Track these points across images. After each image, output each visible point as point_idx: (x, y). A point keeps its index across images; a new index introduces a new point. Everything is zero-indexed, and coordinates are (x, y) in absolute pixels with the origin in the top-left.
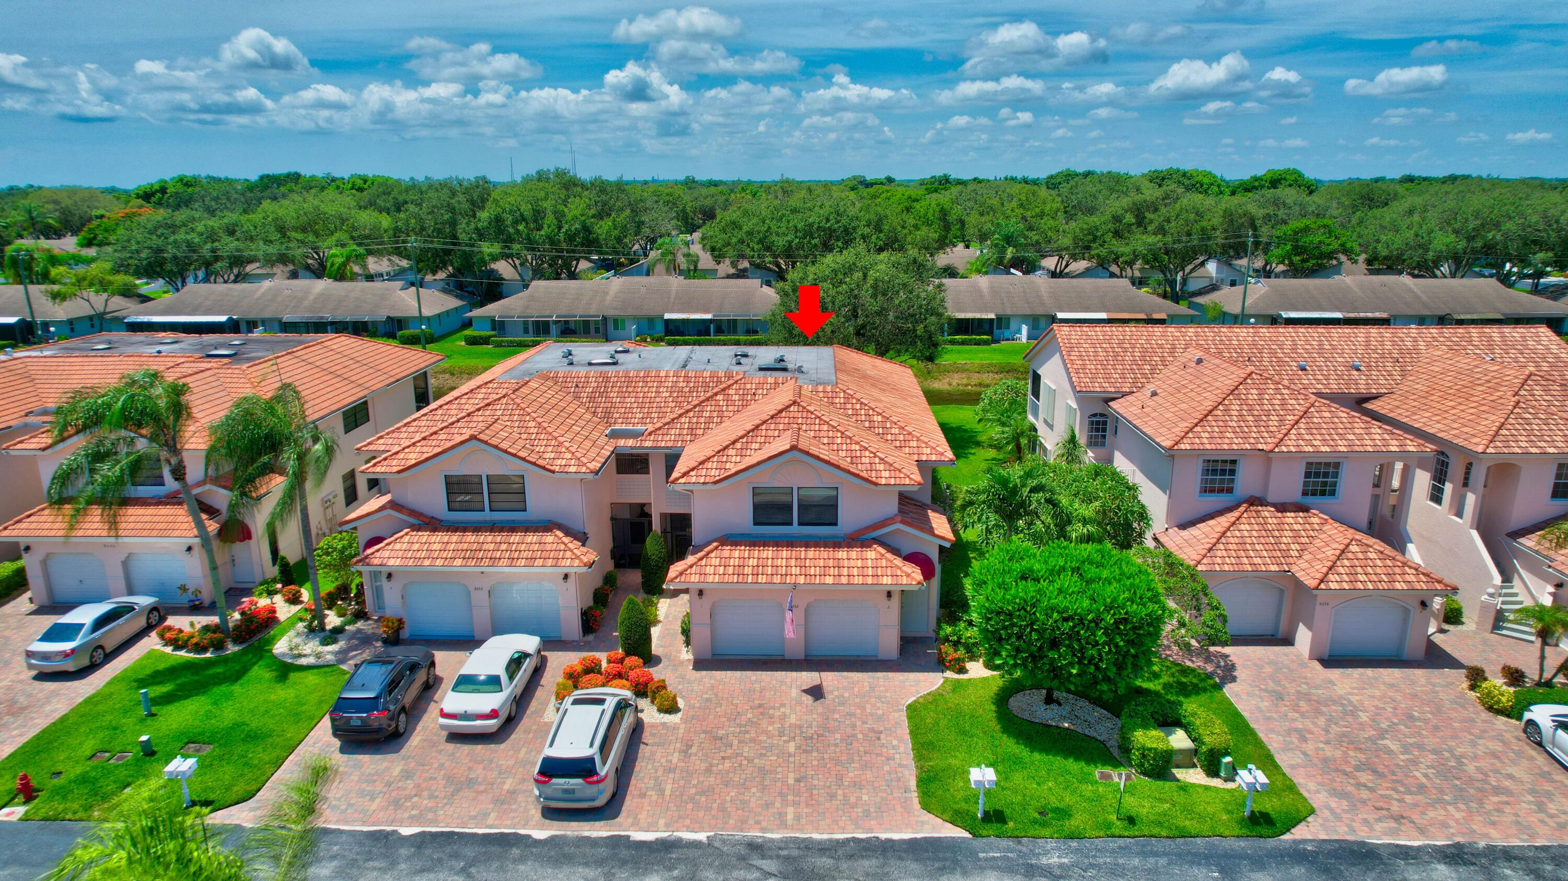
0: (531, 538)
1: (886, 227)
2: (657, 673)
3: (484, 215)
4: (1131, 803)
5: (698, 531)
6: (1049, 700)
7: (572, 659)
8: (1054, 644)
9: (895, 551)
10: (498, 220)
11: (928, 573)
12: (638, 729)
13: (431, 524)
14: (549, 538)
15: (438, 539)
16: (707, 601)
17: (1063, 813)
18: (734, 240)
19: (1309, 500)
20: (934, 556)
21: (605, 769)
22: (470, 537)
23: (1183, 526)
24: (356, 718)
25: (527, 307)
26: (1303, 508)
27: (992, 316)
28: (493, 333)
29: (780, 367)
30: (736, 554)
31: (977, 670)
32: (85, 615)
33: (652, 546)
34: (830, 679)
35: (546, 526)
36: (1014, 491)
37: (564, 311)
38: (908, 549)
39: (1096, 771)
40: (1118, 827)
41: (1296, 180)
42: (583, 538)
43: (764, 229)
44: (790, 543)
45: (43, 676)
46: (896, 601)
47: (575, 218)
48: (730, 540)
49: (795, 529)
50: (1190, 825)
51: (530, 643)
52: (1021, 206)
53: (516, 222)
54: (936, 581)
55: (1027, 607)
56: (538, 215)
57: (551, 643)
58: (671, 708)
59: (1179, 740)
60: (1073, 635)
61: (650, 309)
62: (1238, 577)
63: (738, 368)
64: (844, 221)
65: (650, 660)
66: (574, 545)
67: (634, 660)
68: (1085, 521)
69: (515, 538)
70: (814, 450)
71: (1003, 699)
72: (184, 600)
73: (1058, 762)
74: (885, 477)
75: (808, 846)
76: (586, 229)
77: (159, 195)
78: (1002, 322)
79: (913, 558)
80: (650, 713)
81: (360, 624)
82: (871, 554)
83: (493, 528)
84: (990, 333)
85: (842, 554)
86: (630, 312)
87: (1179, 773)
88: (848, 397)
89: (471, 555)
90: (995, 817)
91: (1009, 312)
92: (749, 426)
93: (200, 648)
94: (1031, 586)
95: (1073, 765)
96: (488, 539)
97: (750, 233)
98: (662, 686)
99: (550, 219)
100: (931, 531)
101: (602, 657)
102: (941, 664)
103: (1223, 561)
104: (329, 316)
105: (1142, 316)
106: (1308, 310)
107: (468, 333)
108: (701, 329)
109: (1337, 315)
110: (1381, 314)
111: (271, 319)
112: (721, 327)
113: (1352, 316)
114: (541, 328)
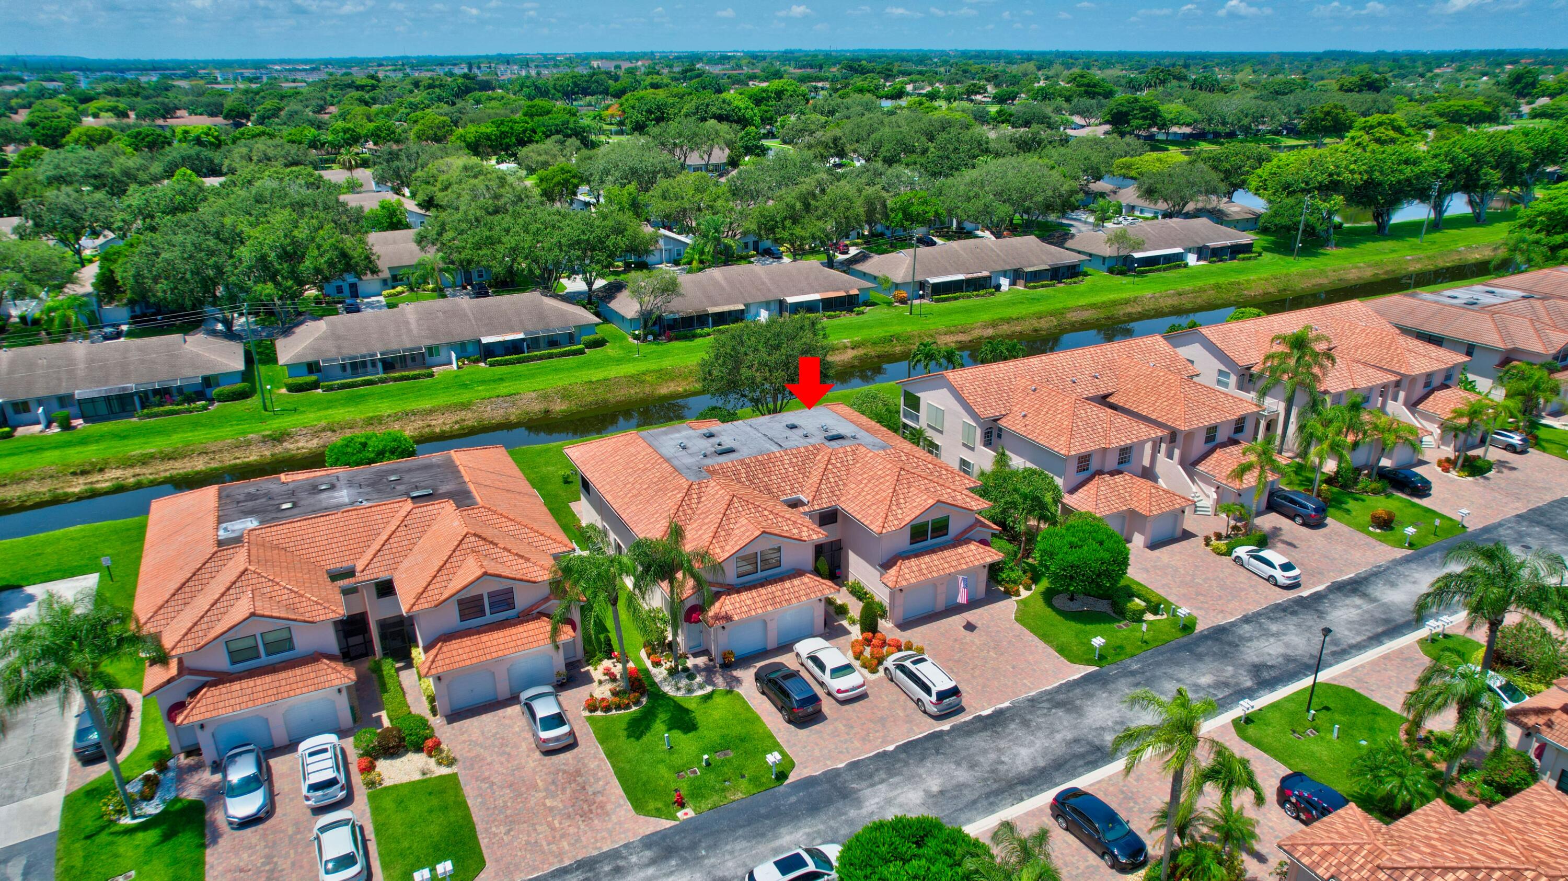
3: (245, 253)
6: (1072, 599)
9: (977, 542)
13: (732, 589)
15: (744, 596)
17: (1120, 647)
19: (1122, 467)
23: (1074, 491)
25: (339, 347)
26: (1121, 472)
27: (742, 307)
28: (315, 376)
29: (832, 435)
30: (913, 562)
33: (823, 566)
34: (971, 616)
39: (1116, 626)
40: (1145, 647)
41: (795, 91)
42: (816, 574)
44: (929, 550)
45: (547, 752)
48: (906, 554)
49: (930, 542)
50: (1164, 636)
59: (1139, 603)
61: (467, 334)
63: (808, 440)
69: (787, 584)
71: (1049, 604)
72: (556, 682)
73: (1101, 627)
75: (1049, 693)
78: (747, 307)
79: (983, 543)
82: (970, 546)
85: (960, 551)
86: (444, 340)
87: (1145, 617)
89: (773, 601)
90: (1103, 658)
91: (750, 300)
93: (625, 705)
95: (1105, 626)
96: (774, 588)
98: (911, 644)
103: (1104, 509)
104: (131, 386)
105: (842, 294)
106: (941, 275)
107: (290, 381)
108: (514, 348)
109: (961, 277)
110: (985, 273)
111: (48, 398)
112: (533, 343)
113: (970, 276)
114: (357, 366)
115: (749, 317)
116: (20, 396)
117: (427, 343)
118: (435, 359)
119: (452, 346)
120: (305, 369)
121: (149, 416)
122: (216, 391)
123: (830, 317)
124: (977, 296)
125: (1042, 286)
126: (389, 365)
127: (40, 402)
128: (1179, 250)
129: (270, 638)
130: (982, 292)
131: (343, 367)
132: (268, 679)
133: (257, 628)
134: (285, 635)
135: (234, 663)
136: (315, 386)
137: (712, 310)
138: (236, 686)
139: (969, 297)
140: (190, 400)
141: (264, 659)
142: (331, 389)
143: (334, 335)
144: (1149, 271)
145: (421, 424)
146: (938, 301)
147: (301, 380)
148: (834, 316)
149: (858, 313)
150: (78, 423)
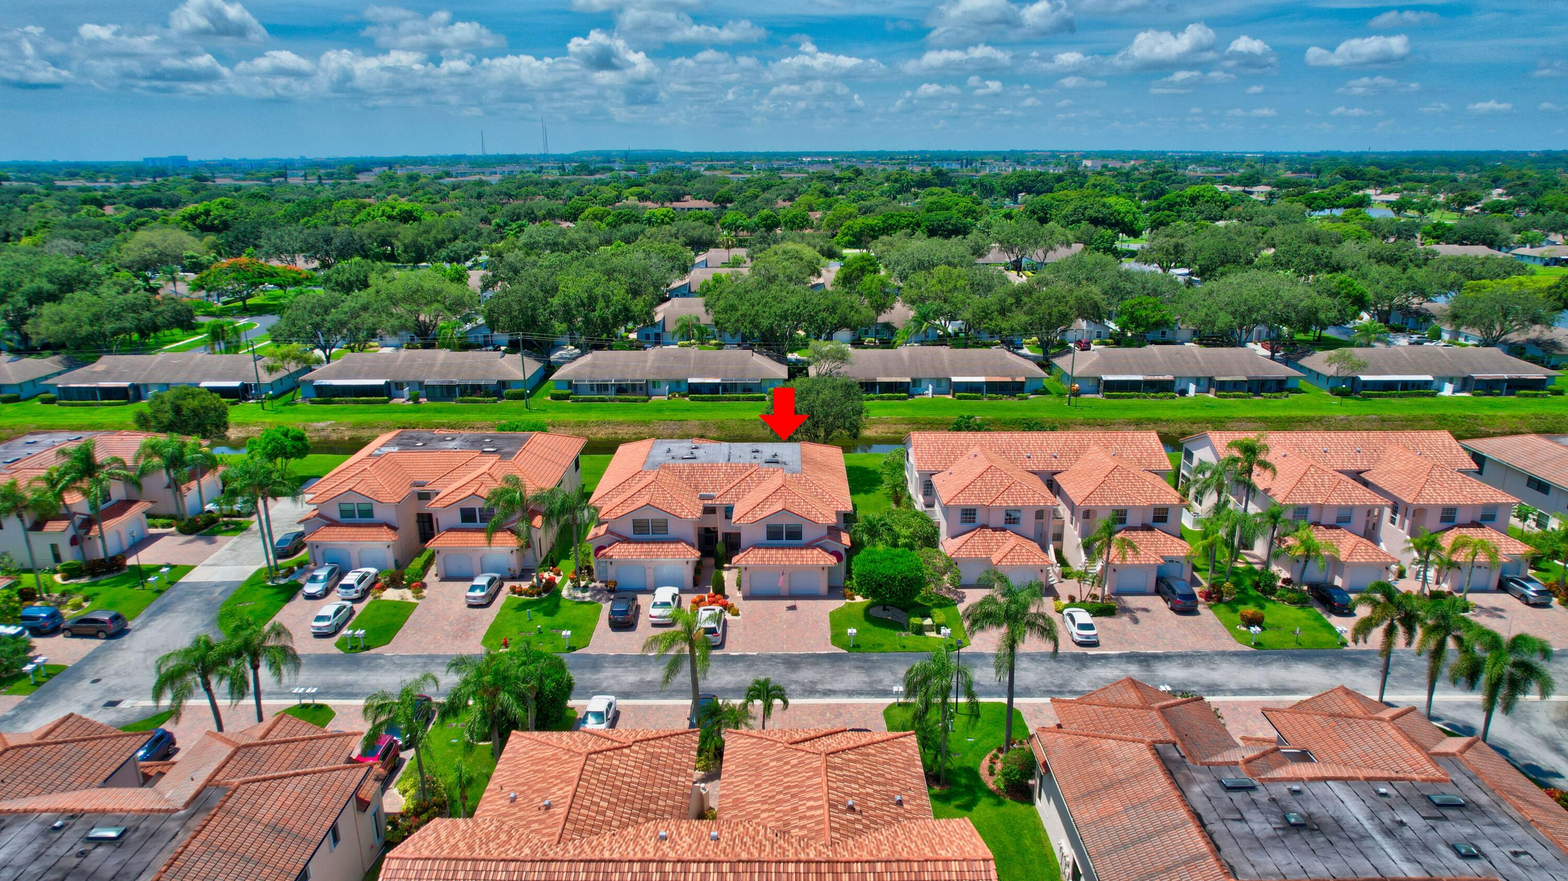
0: (672, 546)
1: (839, 311)
2: (730, 601)
3: (555, 301)
4: (905, 642)
5: (744, 541)
6: (884, 609)
7: (694, 596)
8: (880, 586)
9: (826, 550)
10: (566, 305)
11: (839, 558)
12: (725, 621)
13: (627, 540)
14: (680, 546)
15: (632, 547)
16: (748, 572)
17: (881, 645)
18: (733, 320)
19: (1008, 526)
20: (843, 553)
21: (720, 631)
22: (646, 546)
23: (953, 538)
24: (620, 618)
25: (592, 373)
26: (1004, 530)
27: (908, 380)
28: (569, 391)
29: (774, 461)
30: (761, 552)
31: (859, 599)
32: (482, 580)
33: (720, 548)
34: (799, 603)
35: (677, 541)
36: (874, 526)
37: (619, 377)
38: (831, 550)
39: (897, 633)
40: (899, 649)
42: (692, 545)
43: (753, 312)
44: (782, 547)
45: (471, 606)
46: (826, 571)
47: (618, 301)
48: (757, 546)
49: (784, 541)
50: (925, 648)
51: (676, 590)
52: (940, 282)
53: (578, 306)
54: (844, 563)
55: (871, 572)
56: (592, 299)
57: (683, 591)
58: (737, 614)
59: (928, 621)
60: (887, 583)
61: (678, 375)
62: (969, 560)
63: (754, 461)
64: (810, 307)
65: (726, 597)
66: (690, 549)
67: (718, 596)
68: (905, 537)
69: (665, 546)
70: (792, 509)
71: (867, 610)
72: (508, 575)
73: (884, 630)
74: (821, 520)
75: (792, 655)
76: (626, 309)
77: (203, 217)
78: (916, 382)
79: (833, 553)
80: (728, 616)
81: (593, 584)
82: (815, 552)
83: (655, 541)
84: (907, 391)
85: (804, 552)
86: (664, 376)
87: (927, 634)
88: (807, 480)
89: (648, 554)
90: (857, 646)
91: (920, 376)
92: (764, 496)
93: (532, 595)
94: (873, 565)
95: (888, 631)
96: (653, 547)
97: (744, 315)
98: (732, 606)
99: (601, 304)
100: (840, 542)
101: (706, 596)
102: (844, 597)
103: (963, 554)
104: (456, 381)
105: (1009, 379)
106: (1122, 373)
107: (553, 391)
108: (713, 389)
109: (1140, 378)
110: (1169, 377)
111: (413, 382)
112: (726, 388)
113: (1149, 378)
114: (603, 388)
115: (919, 390)
116: (399, 379)
117: (651, 377)
118: (657, 390)
119: (669, 382)
120: (566, 385)
121: (462, 402)
122: (505, 392)
123: (991, 399)
124: (1153, 397)
125: (1235, 397)
126: (621, 389)
127: (408, 384)
128: (1429, 378)
129: (363, 507)
130: (1161, 394)
131: (592, 387)
132: (354, 529)
133: (355, 500)
134: (369, 507)
135: (342, 517)
136: (566, 397)
137: (879, 379)
138: (338, 529)
139: (1145, 397)
140: (487, 395)
141: (357, 519)
142: (576, 401)
143: (594, 365)
144: (1379, 396)
146: (1108, 397)
147: (559, 392)
148: (995, 399)
149: (1021, 399)
150: (423, 400)
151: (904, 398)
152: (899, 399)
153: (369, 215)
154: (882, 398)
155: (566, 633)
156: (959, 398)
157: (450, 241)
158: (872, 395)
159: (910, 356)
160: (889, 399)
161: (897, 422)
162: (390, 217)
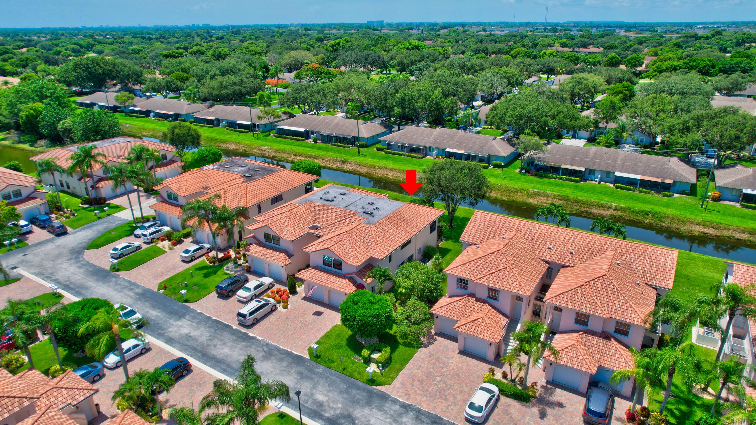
0: (278, 254)
2: (291, 297)
3: (398, 96)
4: (349, 366)
5: (311, 262)
9: (352, 282)
12: (274, 310)
13: (260, 244)
14: (281, 255)
15: (259, 249)
17: (334, 361)
19: (489, 300)
20: (366, 286)
21: (249, 318)
22: (266, 250)
24: (219, 291)
26: (484, 302)
27: (583, 169)
29: (370, 212)
30: (315, 272)
35: (282, 251)
37: (411, 142)
38: (356, 283)
42: (291, 256)
44: (330, 273)
45: (182, 261)
46: (347, 296)
49: (333, 268)
57: (277, 282)
58: (286, 307)
59: (376, 356)
61: (441, 145)
63: (359, 210)
65: (293, 293)
66: (286, 258)
69: (274, 253)
70: (334, 250)
73: (348, 350)
74: (350, 261)
79: (359, 285)
80: (281, 307)
81: (245, 264)
82: (346, 281)
83: (272, 248)
84: (581, 176)
85: (339, 279)
86: (435, 145)
87: (372, 364)
88: (371, 230)
90: (317, 357)
92: (332, 236)
93: (211, 262)
96: (269, 251)
98: (289, 301)
104: (334, 134)
105: (659, 180)
112: (468, 157)
114: (403, 148)
115: (593, 177)
116: (315, 130)
117: (428, 145)
121: (335, 145)
123: (641, 192)
126: (413, 150)
127: (316, 132)
129: (175, 196)
131: (398, 147)
132: (169, 206)
134: (177, 197)
135: (168, 198)
136: (384, 150)
137: (564, 166)
141: (172, 201)
142: (386, 153)
143: (403, 134)
145: (385, 173)
146: (744, 206)
147: (382, 147)
148: (644, 192)
149: (666, 196)
150: (319, 141)
151: (577, 181)
152: (573, 181)
153: (399, 47)
154: (561, 179)
155: (184, 291)
156: (617, 187)
157: (420, 61)
158: (555, 176)
159: (595, 153)
160: (567, 180)
161: (556, 197)
162: (408, 49)
